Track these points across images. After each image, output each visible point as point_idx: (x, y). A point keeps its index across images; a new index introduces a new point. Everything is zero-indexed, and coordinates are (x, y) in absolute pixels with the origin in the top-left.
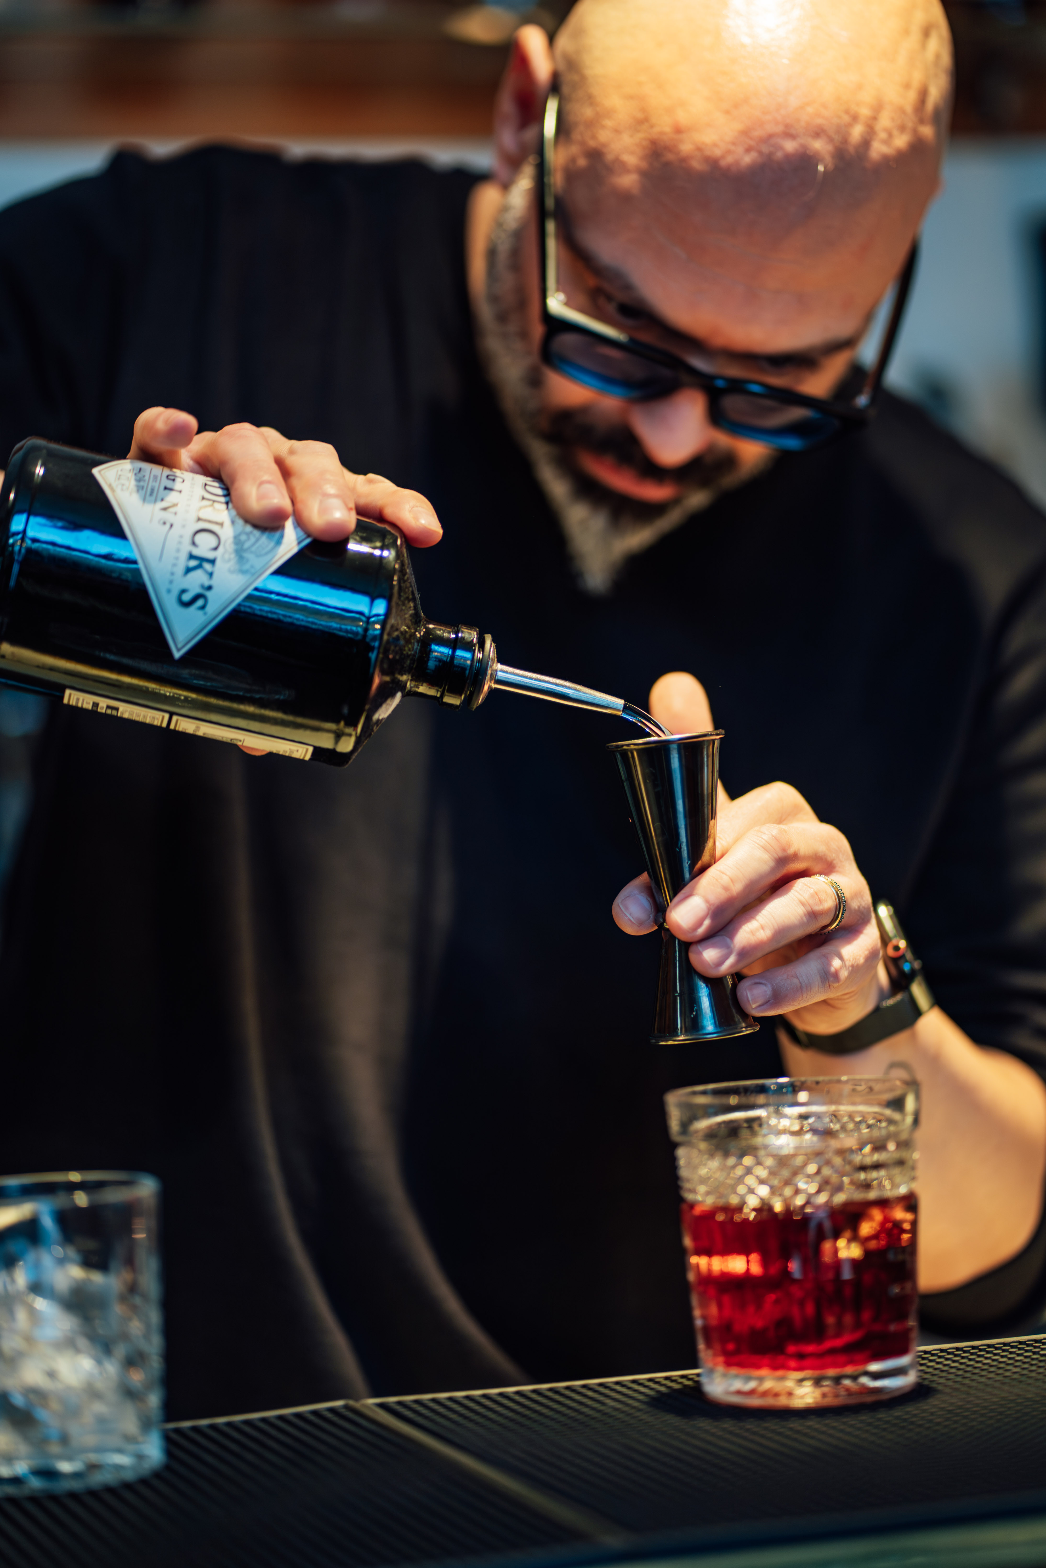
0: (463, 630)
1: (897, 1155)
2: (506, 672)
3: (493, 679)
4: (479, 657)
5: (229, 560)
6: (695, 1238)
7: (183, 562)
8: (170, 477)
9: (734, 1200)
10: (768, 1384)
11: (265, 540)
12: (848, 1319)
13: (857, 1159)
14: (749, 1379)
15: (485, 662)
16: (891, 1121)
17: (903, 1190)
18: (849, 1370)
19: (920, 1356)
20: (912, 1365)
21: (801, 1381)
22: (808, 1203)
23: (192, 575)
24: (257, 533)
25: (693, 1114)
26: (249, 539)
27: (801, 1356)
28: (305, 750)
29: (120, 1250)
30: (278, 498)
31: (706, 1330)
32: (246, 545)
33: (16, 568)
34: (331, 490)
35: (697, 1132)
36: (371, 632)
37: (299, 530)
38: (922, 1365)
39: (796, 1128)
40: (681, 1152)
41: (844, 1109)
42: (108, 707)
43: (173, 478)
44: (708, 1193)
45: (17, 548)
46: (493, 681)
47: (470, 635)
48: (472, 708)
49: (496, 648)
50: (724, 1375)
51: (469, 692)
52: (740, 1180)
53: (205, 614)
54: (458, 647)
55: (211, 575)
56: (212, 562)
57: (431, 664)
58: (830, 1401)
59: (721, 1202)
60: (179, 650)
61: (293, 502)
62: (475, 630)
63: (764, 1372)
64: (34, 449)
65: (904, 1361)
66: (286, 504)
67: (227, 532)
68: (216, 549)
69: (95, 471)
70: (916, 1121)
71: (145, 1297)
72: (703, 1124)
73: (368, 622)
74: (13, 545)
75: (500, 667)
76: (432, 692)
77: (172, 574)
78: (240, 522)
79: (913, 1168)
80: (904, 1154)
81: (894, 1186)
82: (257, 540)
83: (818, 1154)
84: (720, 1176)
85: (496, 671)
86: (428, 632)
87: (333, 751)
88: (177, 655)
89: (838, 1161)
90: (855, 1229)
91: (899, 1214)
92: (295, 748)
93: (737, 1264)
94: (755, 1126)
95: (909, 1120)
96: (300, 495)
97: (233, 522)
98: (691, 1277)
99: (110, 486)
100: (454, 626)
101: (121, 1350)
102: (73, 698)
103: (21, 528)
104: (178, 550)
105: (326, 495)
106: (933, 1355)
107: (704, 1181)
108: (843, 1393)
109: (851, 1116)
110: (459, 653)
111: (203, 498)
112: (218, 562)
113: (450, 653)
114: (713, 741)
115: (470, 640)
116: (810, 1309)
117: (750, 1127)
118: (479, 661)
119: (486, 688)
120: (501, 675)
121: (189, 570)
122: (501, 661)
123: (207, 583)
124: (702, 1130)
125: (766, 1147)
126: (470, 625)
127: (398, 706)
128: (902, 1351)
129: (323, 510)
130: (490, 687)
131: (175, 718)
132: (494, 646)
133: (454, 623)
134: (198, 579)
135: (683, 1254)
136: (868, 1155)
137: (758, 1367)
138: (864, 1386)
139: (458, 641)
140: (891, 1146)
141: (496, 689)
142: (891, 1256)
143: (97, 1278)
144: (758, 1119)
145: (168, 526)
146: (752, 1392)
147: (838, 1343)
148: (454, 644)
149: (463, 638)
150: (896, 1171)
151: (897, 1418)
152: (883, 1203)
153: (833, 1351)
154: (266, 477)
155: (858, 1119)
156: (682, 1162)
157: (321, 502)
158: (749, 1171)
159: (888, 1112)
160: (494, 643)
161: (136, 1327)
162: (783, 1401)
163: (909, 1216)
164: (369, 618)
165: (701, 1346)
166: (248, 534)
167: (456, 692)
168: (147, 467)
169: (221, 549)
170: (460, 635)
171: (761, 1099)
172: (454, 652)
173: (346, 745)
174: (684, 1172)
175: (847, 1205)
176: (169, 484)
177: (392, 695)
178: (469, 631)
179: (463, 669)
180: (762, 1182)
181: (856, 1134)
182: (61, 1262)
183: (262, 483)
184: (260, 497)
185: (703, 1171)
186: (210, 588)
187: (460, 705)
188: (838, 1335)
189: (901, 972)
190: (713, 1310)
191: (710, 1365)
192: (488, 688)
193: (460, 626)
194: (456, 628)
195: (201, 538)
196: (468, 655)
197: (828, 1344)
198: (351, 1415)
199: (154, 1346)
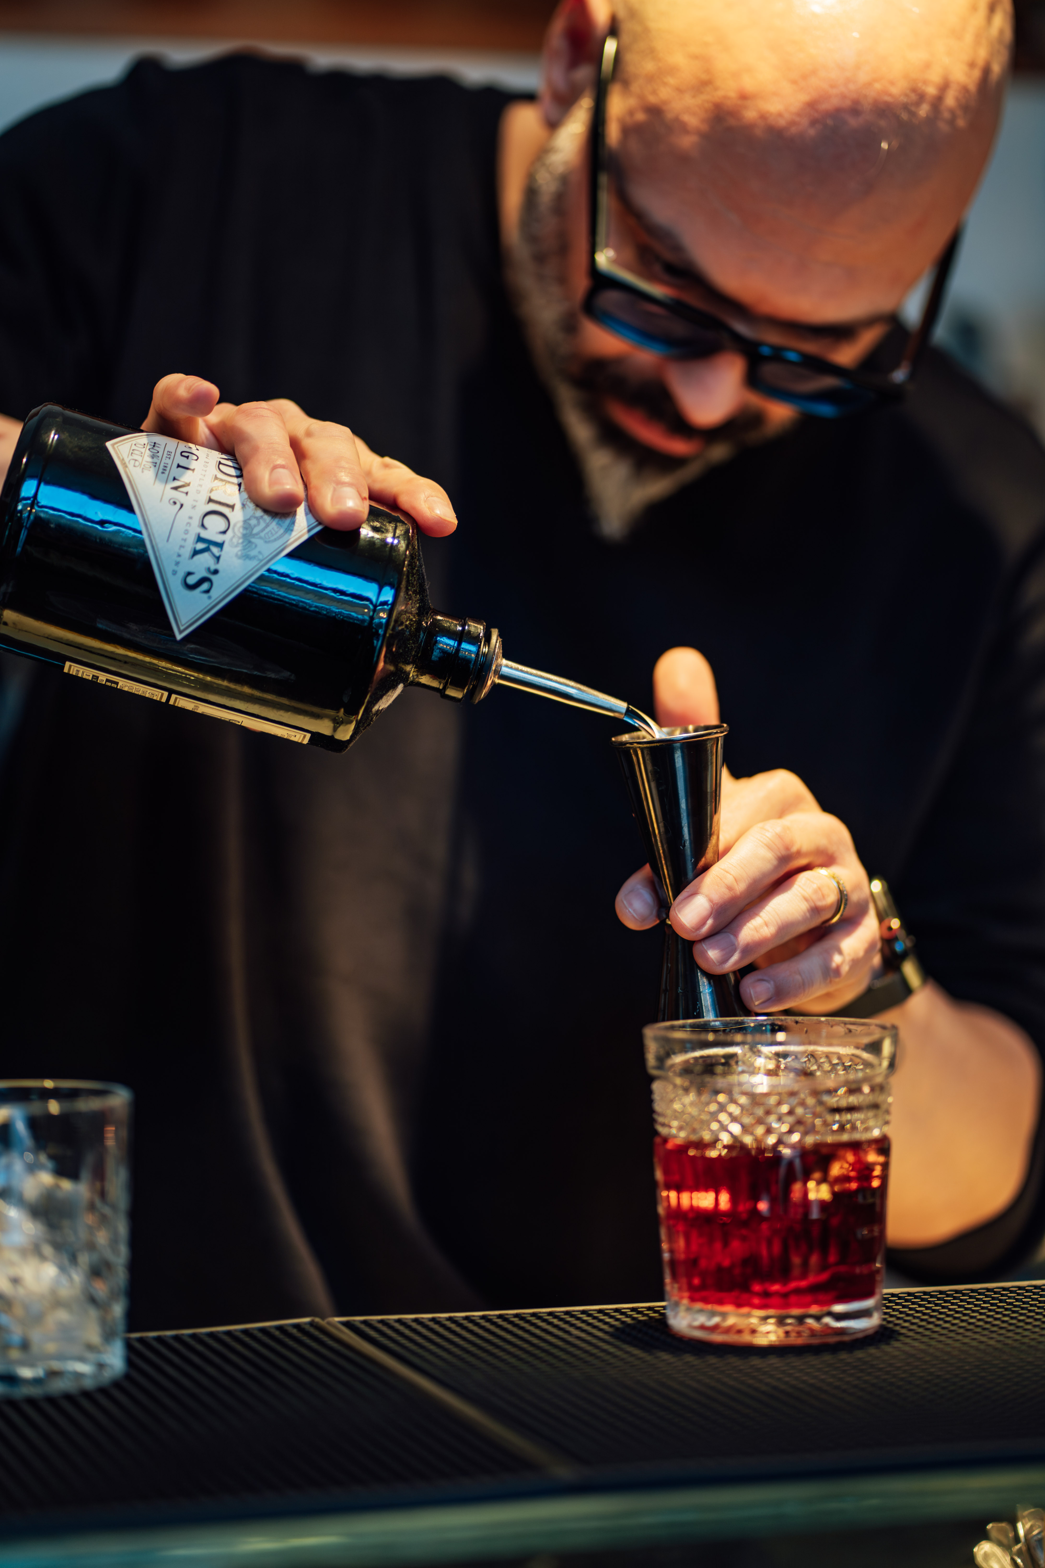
0: (470, 623)
1: (871, 1099)
2: (511, 668)
3: (497, 674)
4: (484, 651)
5: (236, 546)
6: (666, 1172)
7: (190, 544)
8: (183, 454)
9: (707, 1136)
10: (731, 1321)
11: (274, 526)
12: (814, 1260)
13: (832, 1101)
14: (713, 1314)
15: (489, 657)
16: (867, 1064)
17: (876, 1133)
18: (814, 1310)
19: (885, 1299)
20: (876, 1308)
21: (765, 1319)
22: (780, 1142)
23: (198, 557)
24: (267, 518)
25: (669, 1048)
26: (259, 523)
27: (766, 1294)
28: (303, 736)
29: (90, 1159)
30: (291, 484)
31: (673, 1263)
32: (255, 531)
33: (23, 535)
34: (345, 477)
35: (673, 1066)
36: (376, 621)
37: (310, 516)
38: (888, 1307)
39: (771, 1065)
40: (656, 1086)
41: (820, 1049)
42: (107, 680)
43: (186, 454)
44: (680, 1128)
45: (25, 515)
46: (497, 676)
47: (477, 628)
48: (475, 702)
49: (502, 644)
50: (688, 1309)
51: (472, 686)
52: (714, 1116)
53: (210, 598)
54: (463, 640)
55: (218, 558)
56: (220, 545)
57: (436, 654)
58: (793, 1340)
59: (693, 1138)
60: (181, 632)
61: (306, 486)
62: (481, 624)
63: (728, 1308)
64: (51, 415)
65: (869, 1303)
66: (298, 489)
67: (237, 516)
68: (224, 532)
69: (109, 444)
70: (892, 1065)
71: (114, 1207)
72: (679, 1059)
73: (374, 610)
74: (21, 512)
75: (504, 662)
76: (435, 684)
77: (179, 556)
78: (251, 505)
79: (888, 1112)
80: (880, 1099)
81: (867, 1129)
82: (267, 526)
83: (792, 1094)
84: (694, 1111)
85: (501, 665)
86: (436, 623)
87: (331, 738)
88: (179, 637)
89: (811, 1101)
90: (825, 1170)
91: (872, 1157)
92: (294, 734)
93: (705, 1200)
94: (733, 1062)
95: (885, 1063)
96: (314, 481)
97: (244, 505)
98: (661, 1210)
99: (122, 461)
100: (462, 619)
101: (84, 1259)
102: (71, 668)
103: (31, 493)
104: (186, 532)
105: (340, 483)
106: (900, 1298)
107: (676, 1115)
108: (806, 1333)
109: (828, 1056)
110: (464, 645)
111: (216, 478)
112: (226, 546)
113: (456, 645)
114: (717, 738)
115: (476, 635)
116: (777, 1248)
117: (726, 1064)
118: (484, 654)
119: (489, 682)
120: (505, 670)
121: (196, 553)
122: (506, 656)
123: (213, 568)
124: (679, 1064)
125: (740, 1084)
126: (478, 620)
127: (399, 696)
128: (868, 1294)
129: (337, 499)
130: (493, 682)
131: (174, 696)
132: (500, 642)
133: (462, 616)
134: (205, 560)
135: (653, 1187)
136: (841, 1098)
137: (721, 1303)
138: (827, 1325)
139: (464, 635)
140: (866, 1089)
141: (499, 684)
142: (860, 1199)
143: (67, 1185)
144: (733, 1056)
145: (178, 505)
146: (715, 1328)
147: (803, 1283)
148: (461, 637)
149: (469, 632)
150: (871, 1114)
151: (859, 1359)
152: (856, 1146)
153: (798, 1291)
154: (280, 462)
155: (835, 1061)
156: (656, 1096)
157: (335, 490)
158: (722, 1108)
159: (865, 1055)
160: (501, 638)
161: (102, 1238)
162: (746, 1338)
163: (881, 1159)
164: (375, 606)
165: (668, 1280)
166: (258, 519)
167: (459, 685)
168: (161, 440)
169: (230, 532)
170: (467, 627)
171: (739, 1038)
172: (459, 644)
173: (345, 733)
174: (658, 1106)
175: (818, 1146)
176: (183, 462)
177: (394, 687)
178: (476, 625)
179: (467, 661)
180: (734, 1119)
181: (833, 1075)
182: (32, 1168)
183: (275, 467)
184: (272, 483)
185: (677, 1106)
186: (216, 572)
187: (462, 698)
188: (804, 1275)
189: (894, 952)
190: (681, 1243)
191: (675, 1298)
192: (491, 684)
193: (467, 619)
194: (463, 621)
195: (210, 520)
196: (473, 648)
197: (793, 1285)
198: (316, 1333)
199: (120, 1257)
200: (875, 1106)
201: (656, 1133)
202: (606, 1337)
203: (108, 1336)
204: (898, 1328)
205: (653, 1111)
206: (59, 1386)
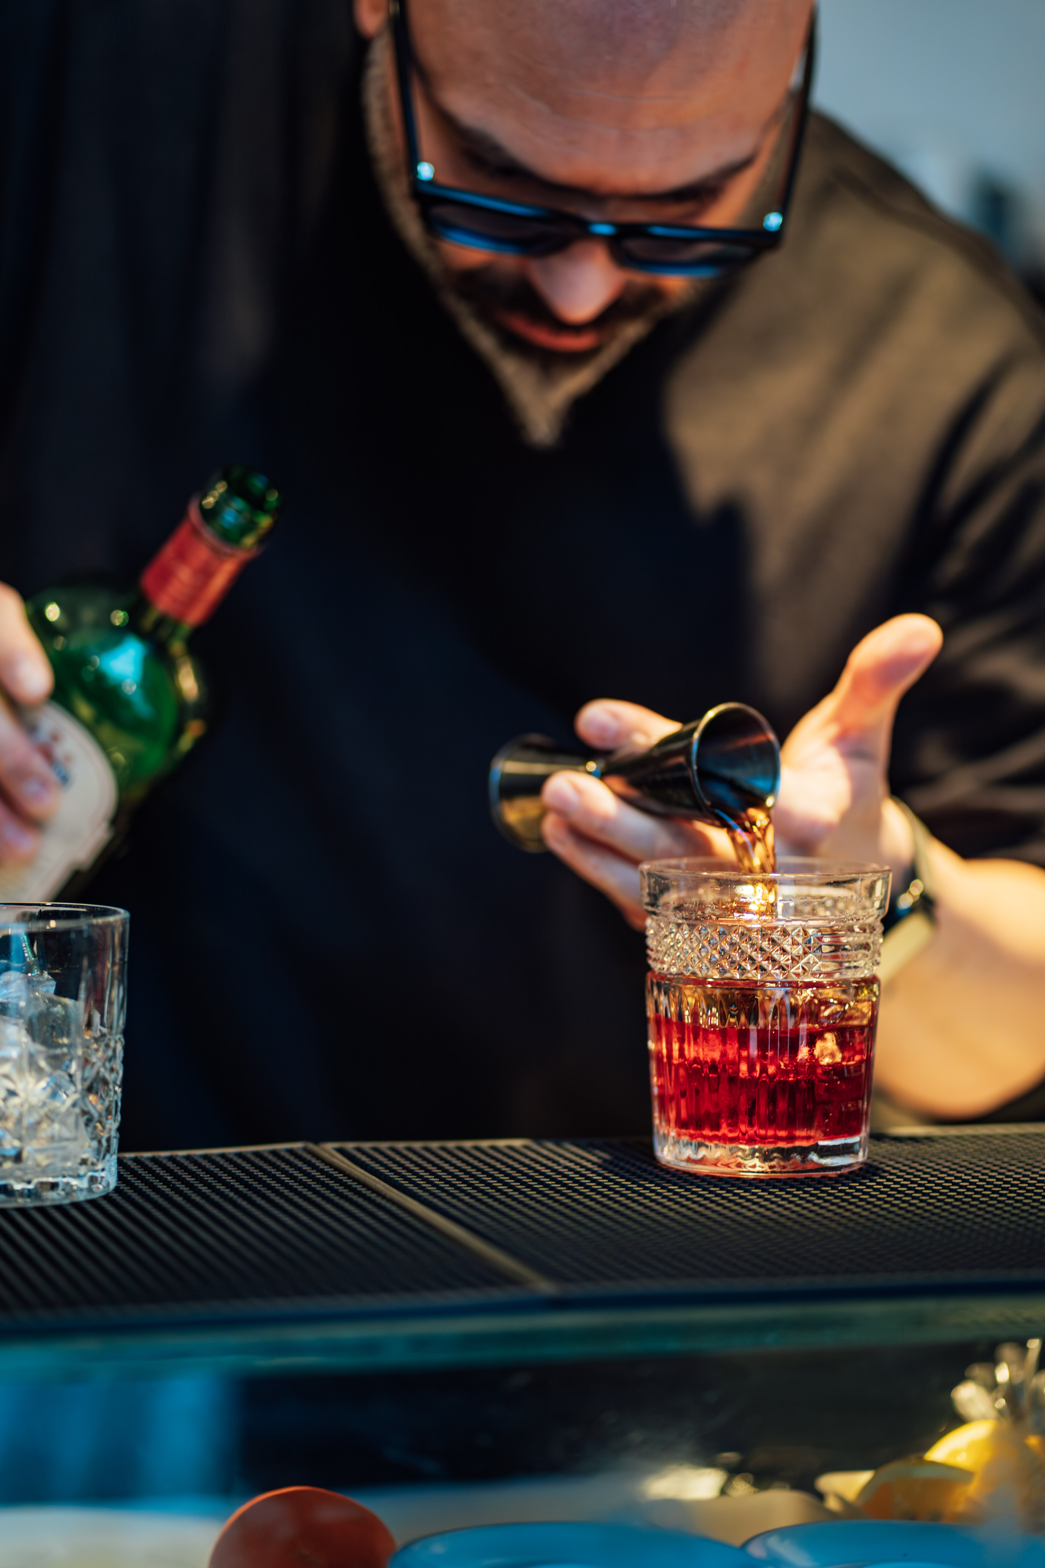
17: (866, 972)
35: (667, 902)
40: (651, 922)
44: (673, 964)
59: (685, 972)
72: (672, 897)
124: (673, 901)
198: (308, 1157)
199: (116, 1075)
200: (866, 946)
201: (649, 968)
202: (596, 1168)
203: (102, 1152)
204: (882, 1166)
205: (646, 947)
206: (52, 1197)
